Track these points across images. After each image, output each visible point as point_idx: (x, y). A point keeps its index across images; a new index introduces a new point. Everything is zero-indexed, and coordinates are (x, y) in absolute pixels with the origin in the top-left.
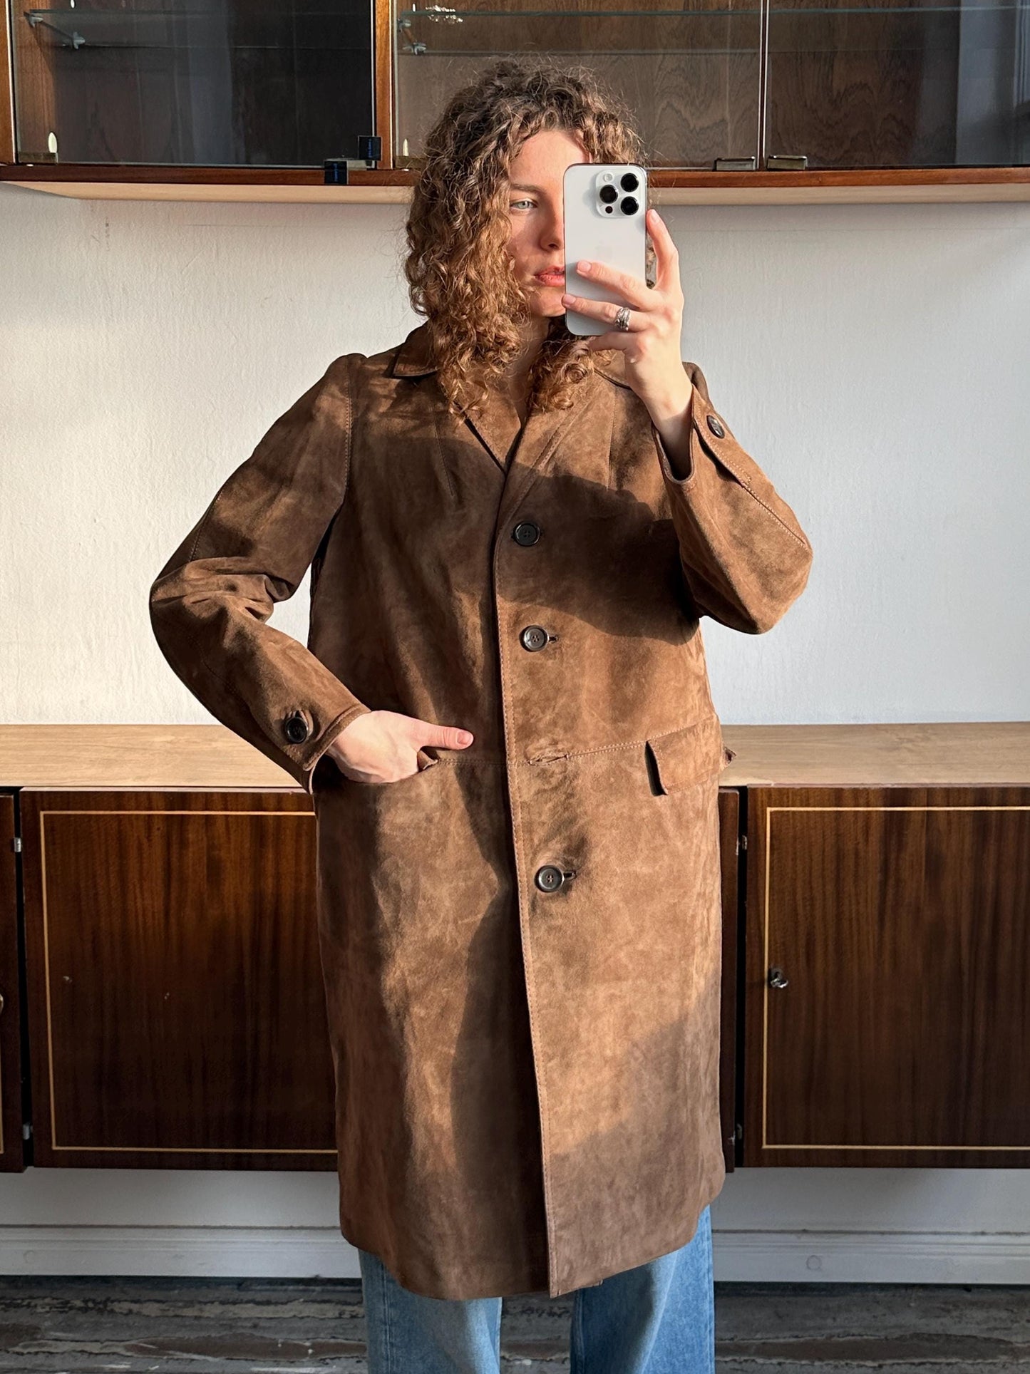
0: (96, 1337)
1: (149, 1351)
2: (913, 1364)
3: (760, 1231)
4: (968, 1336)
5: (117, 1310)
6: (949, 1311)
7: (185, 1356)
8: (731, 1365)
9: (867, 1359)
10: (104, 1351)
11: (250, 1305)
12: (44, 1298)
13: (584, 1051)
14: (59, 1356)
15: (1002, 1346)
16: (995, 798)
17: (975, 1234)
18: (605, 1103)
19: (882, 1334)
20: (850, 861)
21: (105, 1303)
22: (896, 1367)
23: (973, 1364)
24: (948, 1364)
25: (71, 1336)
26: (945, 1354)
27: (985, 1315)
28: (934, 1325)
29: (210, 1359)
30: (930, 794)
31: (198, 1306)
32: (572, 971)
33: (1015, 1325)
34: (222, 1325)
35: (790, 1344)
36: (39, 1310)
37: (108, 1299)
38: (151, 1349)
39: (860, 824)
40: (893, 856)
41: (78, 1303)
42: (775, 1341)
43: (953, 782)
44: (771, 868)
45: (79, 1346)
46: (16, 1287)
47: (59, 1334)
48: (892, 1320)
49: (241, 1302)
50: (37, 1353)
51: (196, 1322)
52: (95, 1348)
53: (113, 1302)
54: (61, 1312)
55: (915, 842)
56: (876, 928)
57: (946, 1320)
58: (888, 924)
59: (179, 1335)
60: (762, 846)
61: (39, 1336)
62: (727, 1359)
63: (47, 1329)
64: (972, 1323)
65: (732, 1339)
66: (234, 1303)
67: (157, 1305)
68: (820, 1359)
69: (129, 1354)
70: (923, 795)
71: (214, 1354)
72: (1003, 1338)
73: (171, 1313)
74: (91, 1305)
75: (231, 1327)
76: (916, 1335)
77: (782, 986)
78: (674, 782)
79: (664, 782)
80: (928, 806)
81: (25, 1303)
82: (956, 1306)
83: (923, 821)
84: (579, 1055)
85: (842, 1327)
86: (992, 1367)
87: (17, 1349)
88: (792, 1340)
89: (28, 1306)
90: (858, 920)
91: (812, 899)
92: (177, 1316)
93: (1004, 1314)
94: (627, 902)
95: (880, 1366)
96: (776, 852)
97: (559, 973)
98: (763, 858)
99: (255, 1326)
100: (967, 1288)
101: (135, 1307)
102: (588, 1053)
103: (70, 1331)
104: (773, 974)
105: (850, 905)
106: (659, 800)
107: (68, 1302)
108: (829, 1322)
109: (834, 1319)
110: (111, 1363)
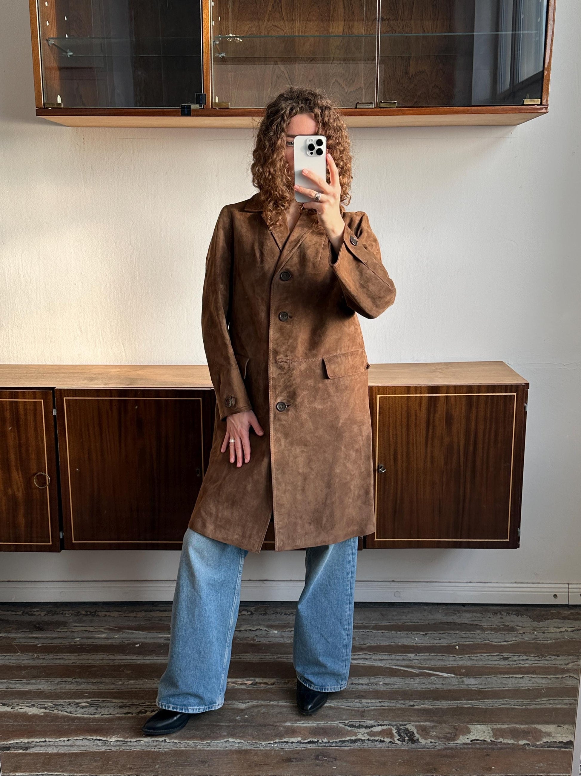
0: (92, 625)
1: (115, 630)
2: (440, 633)
3: (374, 581)
4: (463, 623)
5: (100, 615)
6: (455, 614)
7: (130, 631)
8: (362, 633)
9: (420, 631)
10: (95, 630)
11: (158, 612)
12: (69, 611)
13: (290, 469)
14: (76, 632)
15: (478, 627)
16: (476, 390)
17: (467, 582)
18: (299, 488)
19: (427, 622)
20: (413, 418)
21: (95, 612)
22: (433, 634)
23: (465, 634)
24: (455, 633)
25: (81, 625)
26: (453, 630)
27: (471, 615)
28: (450, 619)
29: (141, 632)
30: (448, 388)
31: (135, 613)
32: (287, 441)
33: (484, 619)
34: (145, 620)
35: (387, 625)
36: (67, 615)
37: (96, 611)
38: (115, 629)
39: (418, 402)
40: (432, 416)
41: (83, 612)
42: (381, 624)
43: (458, 383)
44: (379, 421)
45: (84, 629)
46: (57, 607)
47: (76, 624)
48: (431, 617)
49: (154, 611)
50: (67, 631)
51: (135, 619)
52: (91, 629)
53: (98, 612)
54: (76, 616)
55: (441, 408)
56: (424, 447)
57: (455, 617)
58: (429, 445)
59: (127, 624)
60: (375, 412)
61: (67, 625)
62: (360, 631)
63: (71, 623)
64: (466, 618)
65: (362, 623)
66: (151, 611)
67: (117, 613)
68: (400, 631)
69: (106, 631)
70: (445, 389)
71: (142, 630)
72: (478, 624)
73: (123, 616)
74: (89, 613)
75: (150, 620)
76: (442, 623)
77: (383, 471)
78: (334, 374)
79: (329, 373)
80: (447, 394)
81: (61, 613)
82: (459, 612)
83: (444, 400)
84: (289, 470)
85: (409, 619)
86: (473, 635)
87: (59, 630)
88: (388, 624)
89: (62, 614)
90: (416, 443)
91: (396, 434)
92: (126, 617)
93: (479, 615)
94: (310, 417)
95: (426, 634)
96: (381, 415)
97: (283, 441)
98: (375, 417)
99: (160, 620)
100: (464, 605)
101: (108, 614)
102: (292, 470)
103: (81, 623)
104: (380, 467)
105: (413, 437)
106: (326, 381)
107: (79, 612)
108: (404, 617)
109: (406, 616)
110: (98, 635)
